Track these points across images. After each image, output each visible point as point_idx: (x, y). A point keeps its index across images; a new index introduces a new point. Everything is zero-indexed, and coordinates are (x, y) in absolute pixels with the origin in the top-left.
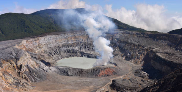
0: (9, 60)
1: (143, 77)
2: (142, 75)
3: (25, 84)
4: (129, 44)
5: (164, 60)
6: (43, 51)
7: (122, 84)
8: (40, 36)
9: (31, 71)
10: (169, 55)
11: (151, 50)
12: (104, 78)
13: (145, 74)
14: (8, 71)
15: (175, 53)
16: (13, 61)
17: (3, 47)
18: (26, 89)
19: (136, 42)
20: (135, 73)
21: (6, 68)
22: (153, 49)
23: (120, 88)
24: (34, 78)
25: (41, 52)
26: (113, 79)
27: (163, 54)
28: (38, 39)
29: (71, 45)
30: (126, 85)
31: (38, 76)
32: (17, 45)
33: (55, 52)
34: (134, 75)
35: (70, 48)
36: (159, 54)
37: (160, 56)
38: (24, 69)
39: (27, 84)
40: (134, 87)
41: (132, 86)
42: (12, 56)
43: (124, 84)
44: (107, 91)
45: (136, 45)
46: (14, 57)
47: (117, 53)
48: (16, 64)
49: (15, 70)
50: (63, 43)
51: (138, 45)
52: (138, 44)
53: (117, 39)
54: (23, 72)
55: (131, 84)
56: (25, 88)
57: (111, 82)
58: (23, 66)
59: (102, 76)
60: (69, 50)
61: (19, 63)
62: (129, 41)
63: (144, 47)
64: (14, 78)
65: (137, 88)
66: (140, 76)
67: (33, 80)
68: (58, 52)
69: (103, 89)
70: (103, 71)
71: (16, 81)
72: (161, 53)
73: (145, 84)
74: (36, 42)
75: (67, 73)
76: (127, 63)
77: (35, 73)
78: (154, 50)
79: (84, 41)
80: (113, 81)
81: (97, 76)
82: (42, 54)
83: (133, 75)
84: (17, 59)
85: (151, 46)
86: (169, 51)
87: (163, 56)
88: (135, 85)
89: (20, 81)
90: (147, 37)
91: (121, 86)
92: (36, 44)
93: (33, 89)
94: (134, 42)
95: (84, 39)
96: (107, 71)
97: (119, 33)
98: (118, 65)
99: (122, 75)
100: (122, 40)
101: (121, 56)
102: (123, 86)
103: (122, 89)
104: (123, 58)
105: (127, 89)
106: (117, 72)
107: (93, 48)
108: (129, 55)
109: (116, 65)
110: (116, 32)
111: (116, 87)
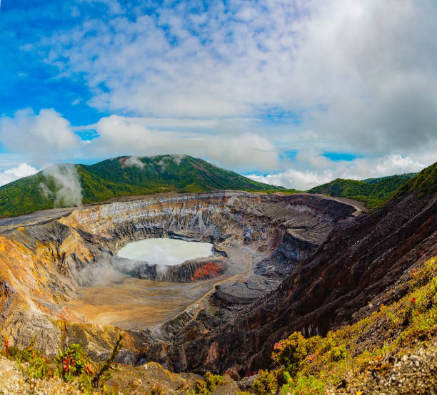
0: (46, 243)
1: (268, 276)
3: (66, 288)
4: (248, 215)
5: (297, 240)
6: (106, 231)
7: (230, 294)
10: (307, 230)
11: (281, 224)
12: (202, 282)
13: (271, 268)
14: (44, 261)
16: (54, 244)
17: (46, 219)
19: (259, 210)
20: (256, 270)
21: (41, 256)
22: (285, 221)
23: (226, 301)
25: (102, 231)
26: (218, 284)
27: (297, 230)
28: (98, 209)
29: (152, 221)
30: (237, 295)
32: (63, 218)
33: (126, 233)
34: (255, 272)
35: (151, 225)
37: (293, 234)
38: (69, 260)
39: (70, 288)
40: (250, 297)
41: (247, 296)
42: (53, 236)
43: (234, 294)
44: (203, 308)
45: (260, 217)
46: (55, 238)
47: (230, 233)
48: (58, 250)
49: (55, 261)
50: (139, 216)
51: (263, 216)
52: (262, 214)
53: (230, 207)
54: (66, 265)
55: (246, 292)
57: (214, 290)
58: (67, 255)
59: (198, 279)
60: (149, 229)
61: (63, 249)
62: (249, 210)
63: (271, 220)
64: (51, 276)
66: (263, 275)
68: (130, 232)
69: (198, 305)
70: (200, 269)
71: (54, 281)
72: (296, 228)
74: (95, 213)
75: (139, 273)
76: (244, 251)
78: (285, 224)
79: (174, 213)
80: (217, 287)
82: (103, 235)
83: (253, 273)
84: (60, 242)
85: (282, 218)
86: (306, 223)
87: (297, 232)
88: (252, 292)
89: (60, 282)
90: (276, 202)
91: (227, 298)
92: (95, 216)
95: (175, 208)
96: (207, 269)
97: (233, 197)
98: (228, 256)
99: (233, 275)
100: (237, 209)
101: (237, 237)
102: (231, 298)
103: (230, 304)
104: (240, 242)
105: (238, 304)
106: (226, 269)
107: (189, 226)
108: (248, 235)
109: (226, 256)
110: (227, 194)
111: (220, 299)
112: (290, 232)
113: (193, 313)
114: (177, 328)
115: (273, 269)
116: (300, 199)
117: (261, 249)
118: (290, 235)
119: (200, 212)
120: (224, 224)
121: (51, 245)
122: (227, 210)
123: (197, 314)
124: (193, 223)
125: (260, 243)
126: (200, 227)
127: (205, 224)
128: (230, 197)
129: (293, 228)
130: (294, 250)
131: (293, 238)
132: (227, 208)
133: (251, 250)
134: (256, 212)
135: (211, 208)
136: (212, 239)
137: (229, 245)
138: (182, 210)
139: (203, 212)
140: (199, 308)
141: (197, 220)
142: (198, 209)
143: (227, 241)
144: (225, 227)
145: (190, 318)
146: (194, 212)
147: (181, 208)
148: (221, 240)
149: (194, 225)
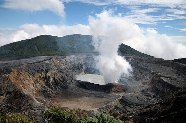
0: (40, 72)
1: (148, 96)
2: (147, 94)
3: (51, 92)
4: (138, 67)
5: (166, 83)
7: (130, 100)
8: (67, 55)
9: (56, 82)
10: (172, 79)
11: (156, 74)
14: (39, 80)
15: (176, 78)
16: (44, 72)
17: (37, 61)
18: (51, 96)
20: (142, 92)
21: (37, 78)
22: (158, 73)
23: (128, 103)
24: (59, 88)
25: (67, 68)
26: (123, 95)
28: (65, 57)
29: (91, 65)
30: (133, 102)
31: (62, 87)
32: (48, 60)
36: (162, 78)
37: (164, 79)
38: (51, 79)
39: (52, 92)
40: (140, 103)
41: (138, 103)
42: (43, 69)
44: (116, 104)
45: (144, 69)
46: (44, 70)
48: (46, 75)
49: (45, 80)
50: (84, 62)
52: (146, 68)
54: (50, 82)
55: (137, 101)
57: (121, 98)
58: (50, 77)
59: (114, 92)
60: (89, 68)
61: (48, 75)
63: (150, 71)
64: (43, 87)
65: (142, 105)
66: (145, 95)
67: (58, 89)
68: (80, 69)
69: (114, 103)
70: (115, 88)
71: (44, 89)
72: (165, 77)
73: (149, 102)
74: (63, 59)
75: (85, 87)
76: (136, 83)
77: (59, 84)
78: (158, 74)
80: (123, 97)
81: (110, 91)
82: (67, 69)
83: (140, 93)
84: (47, 72)
85: (157, 71)
86: (171, 76)
87: (166, 79)
88: (140, 102)
89: (47, 89)
90: (154, 63)
91: (128, 102)
92: (63, 61)
93: (56, 96)
94: (143, 67)
96: (118, 88)
97: (131, 58)
98: (128, 84)
100: (133, 64)
103: (130, 105)
105: (133, 105)
106: (127, 90)
108: (138, 76)
111: (125, 102)
113: (112, 105)
114: (105, 111)
115: (151, 93)
116: (168, 64)
117: (144, 84)
118: (162, 80)
121: (43, 73)
123: (114, 106)
125: (144, 81)
129: (163, 77)
130: (163, 87)
131: (164, 82)
133: (139, 83)
145: (111, 108)
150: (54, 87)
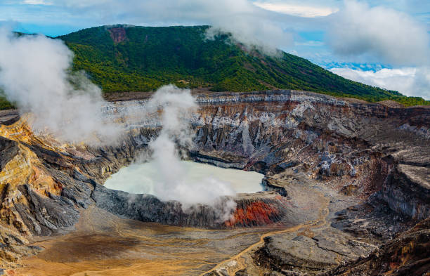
1: (355, 233)
2: (352, 228)
3: (11, 242)
4: (328, 134)
5: (416, 185)
7: (288, 251)
9: (34, 204)
11: (388, 154)
12: (243, 230)
18: (12, 255)
19: (350, 129)
20: (335, 221)
22: (395, 151)
23: (281, 260)
26: (267, 235)
27: (418, 168)
30: (298, 255)
31: (53, 218)
34: (332, 225)
36: (404, 168)
37: (408, 174)
38: (15, 195)
39: (18, 241)
40: (322, 260)
43: (295, 252)
44: (242, 268)
45: (349, 140)
47: (294, 159)
50: (142, 126)
51: (355, 138)
52: (354, 135)
53: (297, 118)
54: (11, 205)
56: (9, 253)
57: (261, 244)
58: (12, 188)
59: (238, 224)
61: (2, 179)
62: (330, 126)
63: (369, 146)
66: (346, 231)
67: (38, 228)
69: (234, 263)
70: (240, 211)
75: (140, 213)
76: (317, 190)
77: (44, 210)
78: (395, 155)
80: (267, 240)
83: (329, 226)
85: (393, 145)
87: (417, 173)
88: (326, 254)
91: (283, 257)
93: (32, 255)
95: (205, 115)
96: (253, 211)
97: (304, 102)
98: (289, 194)
99: (294, 224)
100: (310, 123)
101: (305, 168)
102: (288, 258)
104: (310, 176)
105: (301, 268)
106: (283, 214)
107: (226, 143)
108: (326, 166)
109: (285, 194)
110: (293, 98)
111: (271, 257)
112: (403, 171)
113: (227, 273)
115: (366, 224)
117: (345, 191)
118: (403, 175)
119: (246, 123)
120: (285, 146)
122: (292, 123)
123: (233, 275)
124: (233, 139)
126: (245, 146)
127: (253, 143)
128: (298, 103)
129: (410, 163)
130: (407, 201)
131: (408, 180)
132: (293, 121)
133: (330, 190)
134: (343, 130)
135: (264, 118)
136: (262, 167)
137: (290, 179)
138: (216, 119)
139: (252, 124)
140: (237, 266)
141: (240, 135)
142: (242, 118)
143: (289, 171)
144: (286, 150)
146: (236, 123)
147: (215, 115)
148: (279, 170)
149: (235, 144)
150: (26, 219)
